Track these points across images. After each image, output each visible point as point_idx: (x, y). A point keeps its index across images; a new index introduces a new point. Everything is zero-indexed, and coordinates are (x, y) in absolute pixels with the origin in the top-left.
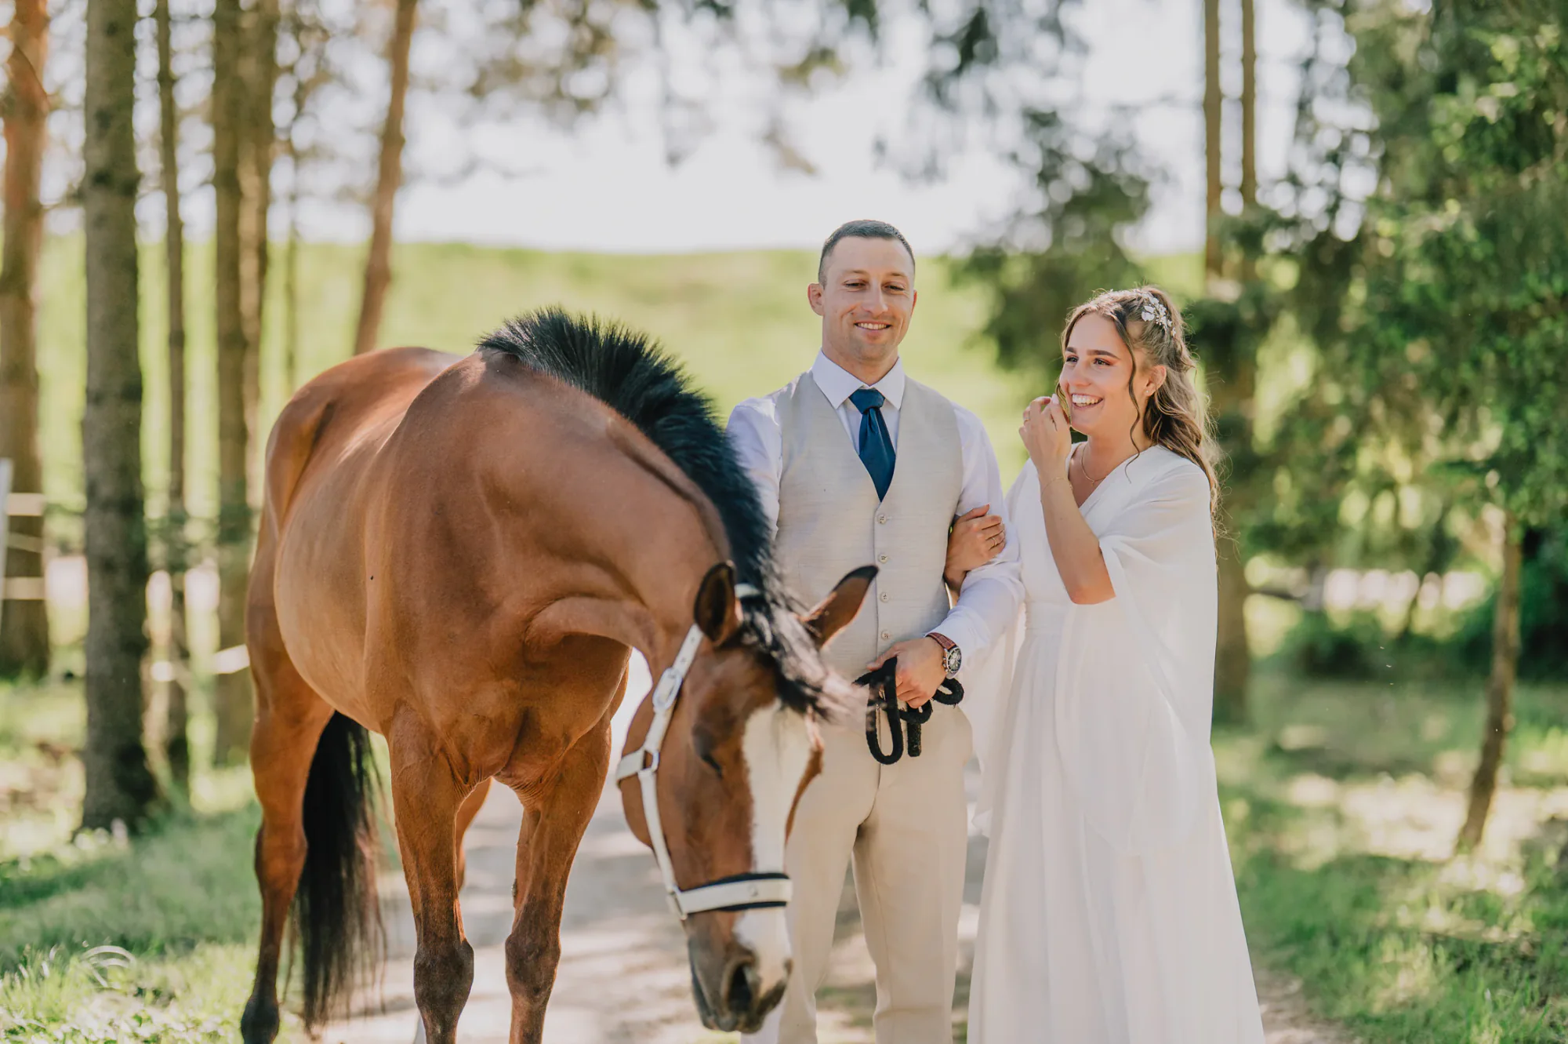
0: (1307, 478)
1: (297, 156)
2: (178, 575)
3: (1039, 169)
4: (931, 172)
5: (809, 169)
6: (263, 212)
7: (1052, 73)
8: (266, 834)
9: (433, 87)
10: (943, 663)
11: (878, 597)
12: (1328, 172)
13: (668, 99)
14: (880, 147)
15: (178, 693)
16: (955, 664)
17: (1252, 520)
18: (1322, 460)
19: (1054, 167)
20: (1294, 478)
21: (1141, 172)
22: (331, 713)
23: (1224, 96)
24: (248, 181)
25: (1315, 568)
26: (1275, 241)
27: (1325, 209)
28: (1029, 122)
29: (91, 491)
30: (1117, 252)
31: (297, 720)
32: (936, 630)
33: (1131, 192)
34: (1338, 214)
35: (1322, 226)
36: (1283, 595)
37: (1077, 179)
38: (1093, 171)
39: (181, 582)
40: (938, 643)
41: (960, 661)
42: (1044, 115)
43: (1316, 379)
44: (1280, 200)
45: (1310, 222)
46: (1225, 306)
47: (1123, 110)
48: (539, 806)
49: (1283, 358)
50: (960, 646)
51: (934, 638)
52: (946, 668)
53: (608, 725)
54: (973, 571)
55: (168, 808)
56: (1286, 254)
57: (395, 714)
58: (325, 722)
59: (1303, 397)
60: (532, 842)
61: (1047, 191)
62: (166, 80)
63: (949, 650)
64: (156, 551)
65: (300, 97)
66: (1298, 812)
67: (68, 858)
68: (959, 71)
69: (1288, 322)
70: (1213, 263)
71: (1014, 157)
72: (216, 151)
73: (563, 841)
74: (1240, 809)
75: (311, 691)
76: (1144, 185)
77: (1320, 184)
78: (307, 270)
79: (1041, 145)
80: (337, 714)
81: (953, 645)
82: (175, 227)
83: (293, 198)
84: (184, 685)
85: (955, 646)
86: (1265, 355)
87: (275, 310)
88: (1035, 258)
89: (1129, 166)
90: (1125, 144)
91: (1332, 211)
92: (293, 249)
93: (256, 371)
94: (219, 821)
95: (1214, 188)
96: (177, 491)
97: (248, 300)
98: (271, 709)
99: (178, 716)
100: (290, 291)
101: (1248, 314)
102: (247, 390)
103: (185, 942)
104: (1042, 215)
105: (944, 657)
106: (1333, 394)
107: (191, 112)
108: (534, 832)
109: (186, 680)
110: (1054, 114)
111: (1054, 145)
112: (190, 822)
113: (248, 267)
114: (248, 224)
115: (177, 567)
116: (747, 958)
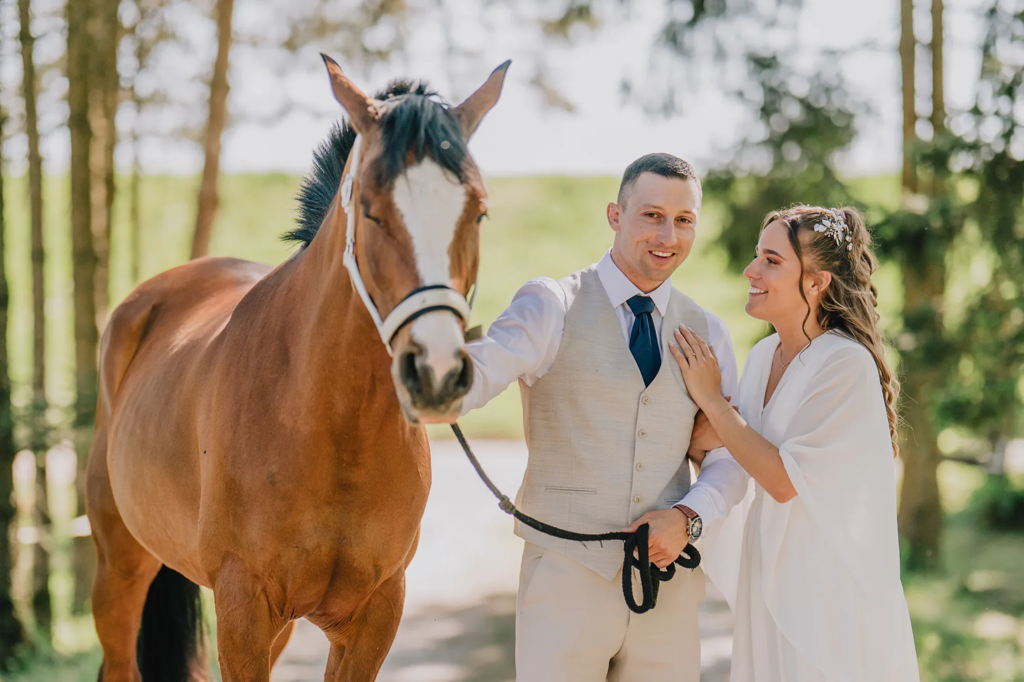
0: (988, 362)
1: (139, 103)
2: (40, 453)
3: (762, 104)
4: (669, 108)
5: (569, 108)
6: (110, 148)
7: (772, 23)
8: (106, 670)
9: (255, 42)
10: (687, 530)
11: (635, 465)
12: (1003, 104)
13: (451, 50)
14: (626, 87)
15: (42, 555)
16: (697, 531)
17: (941, 398)
18: (1001, 345)
19: (773, 103)
20: (976, 363)
21: (849, 107)
22: (159, 566)
23: (917, 42)
24: (97, 122)
25: (995, 438)
26: (960, 162)
27: (1001, 134)
28: (752, 65)
30: (828, 173)
31: (129, 573)
32: (681, 503)
33: (839, 122)
34: (1012, 138)
35: (999, 148)
36: (970, 461)
37: (793, 112)
38: (806, 104)
39: (43, 460)
40: (684, 513)
41: (701, 529)
42: (765, 59)
43: (996, 277)
44: (962, 127)
45: (989, 145)
46: (915, 217)
47: (831, 53)
48: (344, 642)
49: (967, 261)
50: (701, 516)
51: (679, 509)
52: (689, 535)
53: (403, 575)
54: (711, 451)
55: (33, 649)
56: (969, 172)
57: (222, 565)
58: (152, 575)
59: (985, 293)
60: (337, 674)
61: (768, 123)
62: (26, 39)
63: (692, 520)
64: (22, 434)
65: (142, 53)
66: (982, 643)
68: (693, 22)
69: (972, 230)
70: (910, 183)
71: (740, 94)
72: (70, 98)
73: (364, 672)
74: (932, 642)
75: (142, 549)
76: (850, 116)
77: (997, 113)
78: (149, 197)
79: (763, 84)
80: (164, 567)
81: (695, 515)
82: (35, 161)
83: (135, 137)
84: (46, 547)
85: (697, 516)
86: (953, 259)
87: (122, 231)
88: (758, 179)
89: (837, 102)
90: (834, 83)
91: (1007, 135)
92: (136, 182)
93: (106, 282)
94: (75, 660)
95: (910, 118)
96: (39, 383)
97: (98, 223)
98: (108, 565)
99: (42, 572)
100: (135, 213)
101: (936, 223)
102: (98, 297)
104: (766, 143)
105: (688, 524)
106: (1009, 290)
107: (49, 67)
108: (339, 663)
109: (48, 542)
110: (774, 58)
111: (774, 84)
112: (51, 661)
113: (98, 194)
114: (97, 159)
115: (39, 446)
116: (414, 350)
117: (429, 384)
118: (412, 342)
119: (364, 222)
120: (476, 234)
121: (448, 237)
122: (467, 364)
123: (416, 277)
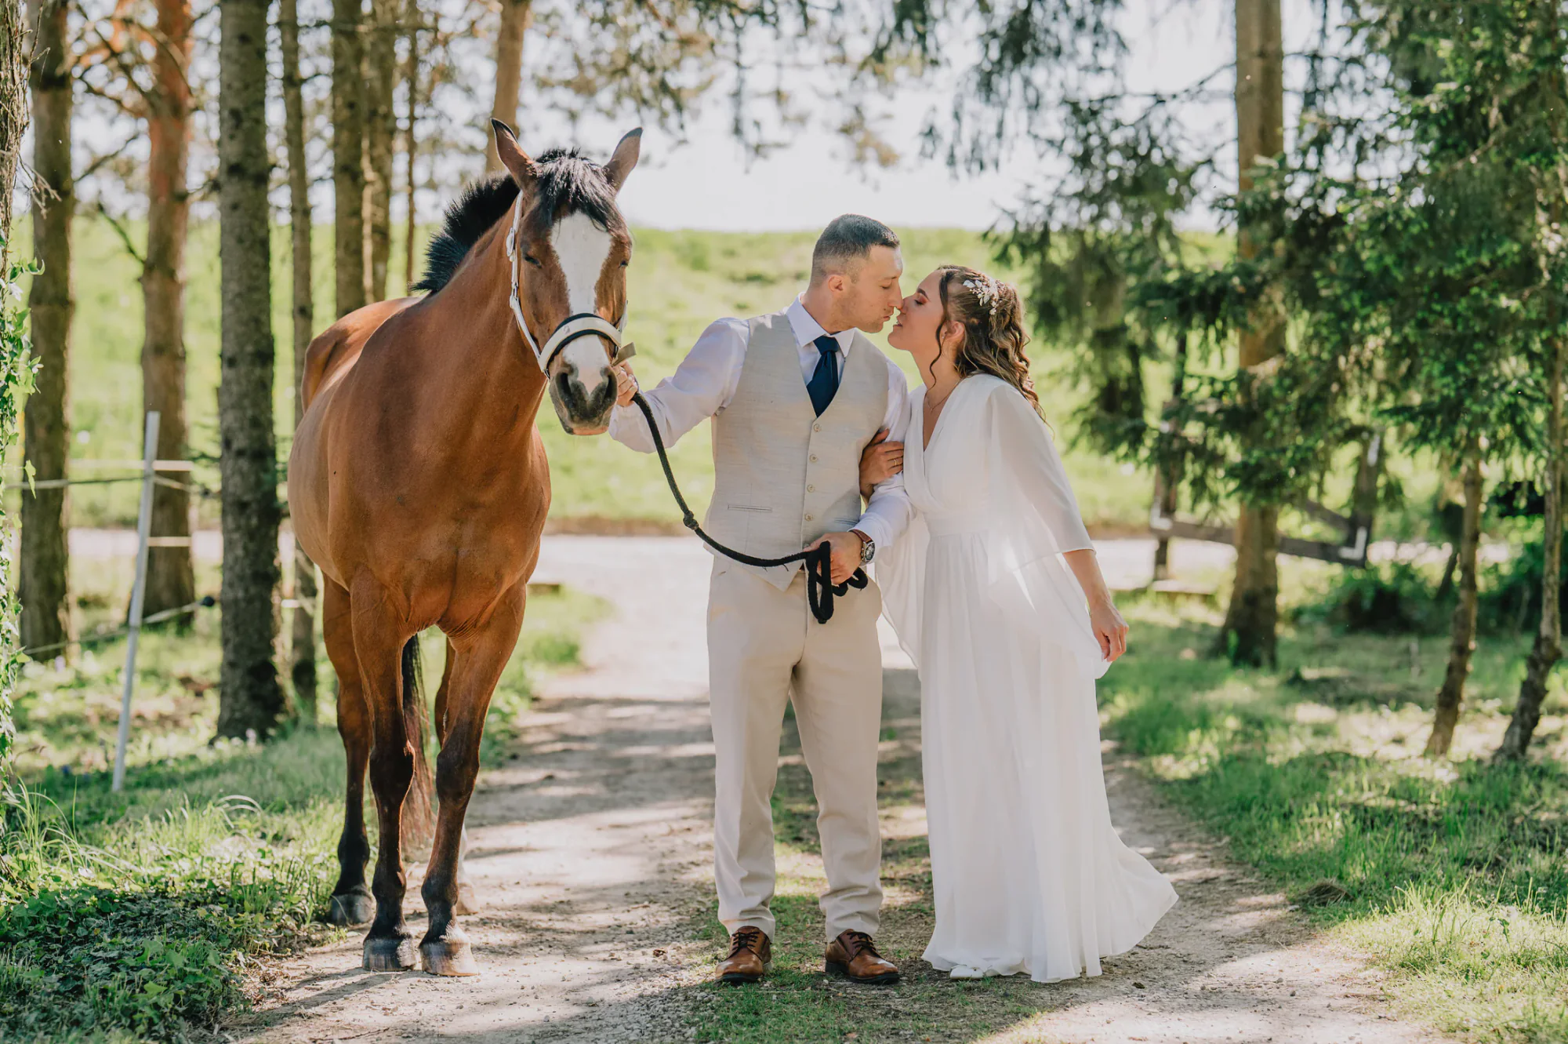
10: (860, 553)
11: (806, 487)
16: (868, 555)
29: (227, 443)
32: (857, 527)
40: (859, 537)
41: (873, 553)
50: (874, 542)
51: (855, 533)
52: (861, 558)
55: (296, 721)
62: (292, 81)
63: (865, 544)
67: (207, 757)
72: (335, 147)
73: (487, 675)
81: (869, 540)
85: (871, 541)
103: (299, 803)
105: (862, 548)
116: (566, 370)
117: (582, 399)
118: (565, 365)
119: (525, 264)
120: (622, 275)
121: (596, 276)
122: (611, 379)
123: (568, 310)
